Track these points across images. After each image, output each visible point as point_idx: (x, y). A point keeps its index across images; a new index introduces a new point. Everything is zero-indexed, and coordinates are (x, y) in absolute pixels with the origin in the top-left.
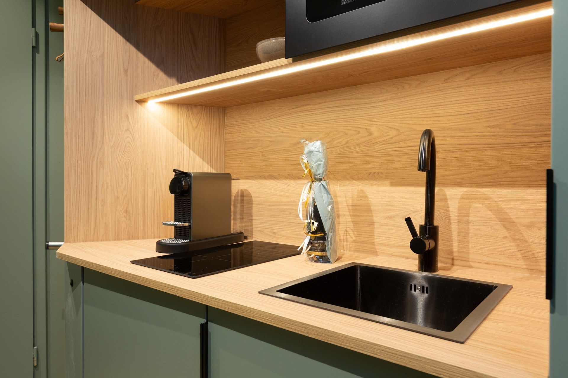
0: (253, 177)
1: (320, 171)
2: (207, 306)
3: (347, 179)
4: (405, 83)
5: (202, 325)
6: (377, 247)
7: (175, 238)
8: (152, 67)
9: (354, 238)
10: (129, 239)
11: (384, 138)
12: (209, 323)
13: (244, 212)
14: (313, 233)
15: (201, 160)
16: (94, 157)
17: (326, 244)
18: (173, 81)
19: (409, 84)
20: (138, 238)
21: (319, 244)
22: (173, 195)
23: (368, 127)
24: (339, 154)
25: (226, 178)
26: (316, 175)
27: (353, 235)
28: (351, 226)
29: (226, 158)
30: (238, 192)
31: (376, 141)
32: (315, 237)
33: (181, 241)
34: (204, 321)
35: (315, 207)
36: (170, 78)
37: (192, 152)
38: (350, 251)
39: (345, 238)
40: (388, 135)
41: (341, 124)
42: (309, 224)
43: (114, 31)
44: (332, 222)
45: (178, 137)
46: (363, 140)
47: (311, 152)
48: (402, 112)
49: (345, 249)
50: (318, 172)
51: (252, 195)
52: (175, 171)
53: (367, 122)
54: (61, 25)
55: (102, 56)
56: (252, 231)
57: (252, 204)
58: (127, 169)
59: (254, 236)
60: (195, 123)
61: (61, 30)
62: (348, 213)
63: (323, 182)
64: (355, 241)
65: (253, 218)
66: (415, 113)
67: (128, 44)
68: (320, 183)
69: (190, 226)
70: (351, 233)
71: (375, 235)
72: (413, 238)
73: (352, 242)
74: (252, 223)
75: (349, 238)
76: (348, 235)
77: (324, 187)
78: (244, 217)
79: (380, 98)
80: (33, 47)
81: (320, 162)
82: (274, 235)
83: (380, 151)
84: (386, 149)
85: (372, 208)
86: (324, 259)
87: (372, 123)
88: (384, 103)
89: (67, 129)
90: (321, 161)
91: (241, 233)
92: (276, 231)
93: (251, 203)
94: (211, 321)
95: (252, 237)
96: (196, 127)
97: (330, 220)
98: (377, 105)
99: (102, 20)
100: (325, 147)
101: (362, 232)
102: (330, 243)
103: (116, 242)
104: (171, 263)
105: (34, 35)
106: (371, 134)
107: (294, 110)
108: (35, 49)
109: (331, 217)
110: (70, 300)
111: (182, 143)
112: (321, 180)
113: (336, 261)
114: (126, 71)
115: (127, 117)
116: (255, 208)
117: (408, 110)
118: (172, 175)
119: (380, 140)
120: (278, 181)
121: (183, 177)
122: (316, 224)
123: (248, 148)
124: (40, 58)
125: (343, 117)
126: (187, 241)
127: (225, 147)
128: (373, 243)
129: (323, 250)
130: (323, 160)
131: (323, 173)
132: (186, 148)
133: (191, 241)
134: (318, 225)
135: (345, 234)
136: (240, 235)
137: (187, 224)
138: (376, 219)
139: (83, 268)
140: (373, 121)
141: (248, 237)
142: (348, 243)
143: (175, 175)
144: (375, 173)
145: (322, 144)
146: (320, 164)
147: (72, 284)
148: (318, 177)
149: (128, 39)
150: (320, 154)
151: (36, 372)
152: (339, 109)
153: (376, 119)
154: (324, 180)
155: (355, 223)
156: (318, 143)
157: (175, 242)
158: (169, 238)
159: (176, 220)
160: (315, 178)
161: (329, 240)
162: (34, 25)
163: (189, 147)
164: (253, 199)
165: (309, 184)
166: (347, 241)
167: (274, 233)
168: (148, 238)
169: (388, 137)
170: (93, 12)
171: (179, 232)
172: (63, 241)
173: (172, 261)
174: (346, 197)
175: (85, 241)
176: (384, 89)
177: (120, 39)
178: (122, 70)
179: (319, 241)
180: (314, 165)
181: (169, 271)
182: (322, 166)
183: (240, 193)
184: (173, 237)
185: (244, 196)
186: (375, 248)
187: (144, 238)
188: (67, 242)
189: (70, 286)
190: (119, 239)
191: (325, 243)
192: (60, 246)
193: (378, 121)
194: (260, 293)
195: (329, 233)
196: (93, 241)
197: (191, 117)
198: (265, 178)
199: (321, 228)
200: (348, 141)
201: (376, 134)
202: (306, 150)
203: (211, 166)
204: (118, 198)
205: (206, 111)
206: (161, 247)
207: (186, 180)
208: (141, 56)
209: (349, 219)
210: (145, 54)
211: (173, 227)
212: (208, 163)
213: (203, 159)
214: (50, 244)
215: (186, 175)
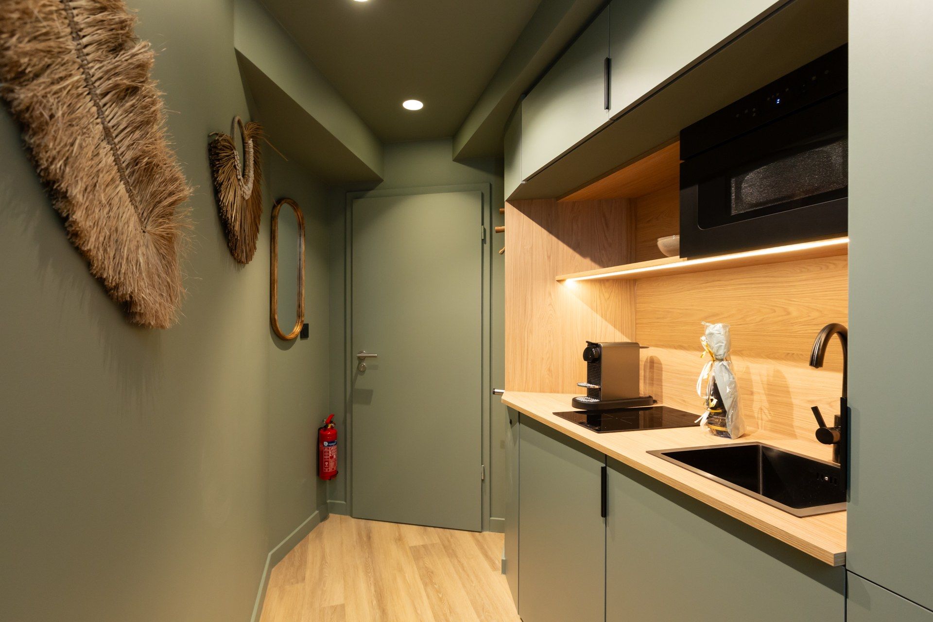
0: (663, 345)
1: (721, 352)
2: (606, 455)
3: (762, 357)
4: (830, 263)
5: (602, 468)
6: (796, 430)
7: (588, 396)
8: (570, 251)
9: (770, 418)
10: (551, 392)
11: (804, 319)
12: (607, 467)
13: (655, 377)
14: (712, 408)
15: (613, 328)
16: (525, 326)
17: (727, 421)
18: (587, 262)
19: (834, 264)
20: (558, 392)
21: (719, 419)
22: (586, 362)
23: (786, 307)
24: (752, 331)
25: (634, 347)
26: (717, 356)
27: (768, 414)
28: (766, 404)
29: (637, 326)
30: (647, 359)
31: (794, 321)
32: (715, 413)
33: (593, 400)
34: (604, 465)
35: (715, 385)
36: (585, 258)
37: (604, 321)
38: (765, 430)
39: (760, 416)
40: (809, 316)
41: (756, 301)
42: (707, 401)
43: (540, 227)
44: (733, 401)
45: (592, 308)
46: (780, 318)
47: (711, 334)
48: (826, 293)
49: (760, 427)
50: (719, 353)
51: (662, 363)
52: (587, 342)
53: (784, 301)
54: (503, 227)
55: (532, 248)
56: (662, 397)
57: (662, 371)
58: (550, 336)
59: (663, 401)
60: (607, 295)
61: (503, 231)
62: (763, 392)
63: (725, 363)
64: (770, 421)
65: (663, 384)
66: (842, 295)
67: (551, 235)
68: (721, 363)
69: (600, 389)
70: (766, 411)
71: (794, 417)
72: (819, 427)
73: (767, 421)
74: (662, 389)
75: (764, 417)
76: (763, 413)
77: (726, 368)
78: (654, 382)
79: (799, 278)
80: (482, 240)
81: (721, 344)
82: (684, 403)
83: (799, 332)
84: (806, 330)
85: (791, 390)
86: (726, 435)
87: (790, 302)
88: (804, 283)
89: (507, 305)
90: (723, 343)
91: (650, 397)
92: (686, 400)
93: (660, 370)
94: (608, 466)
95: (662, 402)
96: (608, 299)
97: (732, 399)
98: (797, 284)
99: (531, 221)
100: (727, 329)
101: (779, 413)
102: (730, 420)
103: (541, 393)
104: (584, 418)
105: (483, 231)
106: (788, 313)
107: (704, 285)
108: (484, 241)
109: (733, 396)
110: (509, 434)
111: (596, 313)
112: (722, 360)
113: (740, 437)
114: (549, 257)
115: (550, 294)
116: (665, 375)
117: (833, 291)
118: (586, 346)
119: (800, 320)
120: (687, 351)
121: (594, 348)
122: (715, 401)
123: (658, 318)
124: (487, 246)
125: (758, 294)
126: (597, 400)
127: (636, 315)
128: (792, 426)
129: (724, 425)
130: (725, 342)
131: (724, 354)
132: (599, 318)
133: (601, 401)
134: (717, 402)
135: (760, 412)
136: (649, 399)
137: (597, 387)
138: (794, 401)
139: (519, 412)
140: (791, 301)
141: (658, 402)
142: (763, 422)
143: (588, 345)
144: (793, 354)
145: (724, 327)
146: (721, 346)
147: (511, 422)
148: (719, 357)
149: (550, 232)
150: (722, 336)
151: (483, 484)
152: (753, 286)
153: (795, 298)
154: (726, 360)
155: (771, 402)
156: (719, 326)
157: (587, 401)
158: (583, 397)
159: (589, 382)
160: (716, 359)
161: (730, 417)
162: (483, 224)
163: (602, 317)
164: (663, 366)
165: (711, 363)
166: (762, 420)
167: (684, 401)
168: (566, 393)
169: (810, 318)
170: (525, 216)
171: (591, 393)
172: (504, 389)
173: (585, 416)
174: (760, 375)
175: (519, 390)
176: (804, 268)
177: (545, 232)
178: (546, 257)
179: (719, 417)
180: (715, 346)
181: (581, 424)
182: (723, 348)
183: (649, 359)
184: (586, 395)
185: (653, 363)
186: (794, 431)
187: (563, 393)
188: (507, 391)
189: (509, 424)
190: (544, 392)
191: (725, 420)
192: (503, 393)
193: (797, 300)
194: (647, 452)
195: (729, 411)
196: (524, 391)
197: (604, 290)
198: (675, 348)
199: (720, 404)
200: (763, 319)
201: (795, 313)
202: (707, 332)
203: (622, 333)
204: (543, 359)
205: (617, 283)
206: (576, 403)
207: (597, 350)
208: (561, 243)
209: (764, 398)
210: (564, 241)
211: (586, 388)
212: (619, 331)
213: (614, 327)
214: (496, 390)
215: (597, 345)
